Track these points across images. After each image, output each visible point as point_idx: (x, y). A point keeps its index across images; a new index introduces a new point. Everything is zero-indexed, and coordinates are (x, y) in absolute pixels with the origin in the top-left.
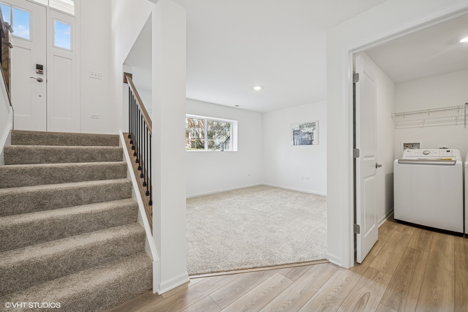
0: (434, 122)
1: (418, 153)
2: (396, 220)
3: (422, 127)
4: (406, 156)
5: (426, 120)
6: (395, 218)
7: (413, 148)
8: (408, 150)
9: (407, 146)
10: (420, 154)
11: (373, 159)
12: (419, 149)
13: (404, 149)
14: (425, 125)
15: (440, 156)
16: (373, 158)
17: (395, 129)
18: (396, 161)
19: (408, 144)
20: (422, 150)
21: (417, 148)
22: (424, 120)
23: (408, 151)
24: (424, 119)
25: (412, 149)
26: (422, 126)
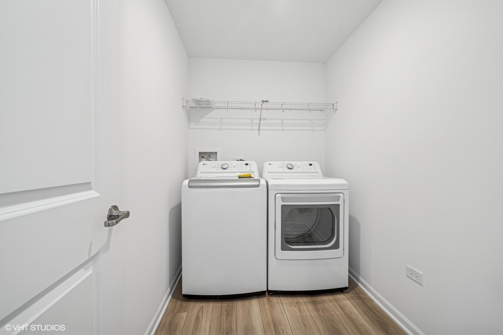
0: (231, 123)
1: (215, 167)
2: (185, 296)
3: (220, 130)
4: (201, 173)
5: (223, 119)
6: (184, 292)
7: (210, 160)
8: (204, 162)
9: (203, 157)
10: (218, 169)
11: (92, 194)
12: (217, 161)
13: (200, 161)
14: (223, 127)
15: (238, 171)
16: (93, 192)
17: (189, 128)
18: (186, 182)
19: (204, 153)
20: (220, 163)
21: (214, 159)
22: (222, 119)
23: (204, 164)
24: (222, 117)
25: (208, 161)
26: (219, 127)
